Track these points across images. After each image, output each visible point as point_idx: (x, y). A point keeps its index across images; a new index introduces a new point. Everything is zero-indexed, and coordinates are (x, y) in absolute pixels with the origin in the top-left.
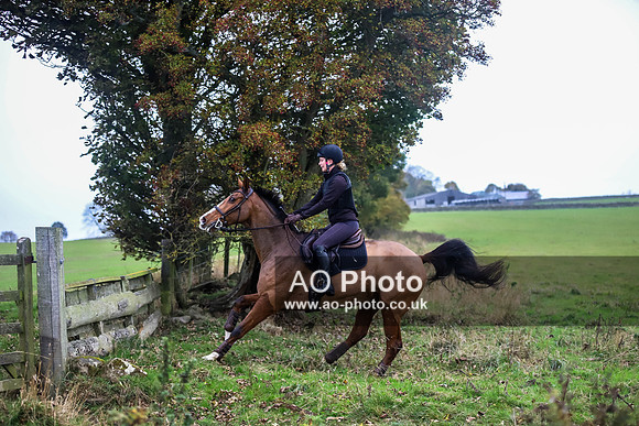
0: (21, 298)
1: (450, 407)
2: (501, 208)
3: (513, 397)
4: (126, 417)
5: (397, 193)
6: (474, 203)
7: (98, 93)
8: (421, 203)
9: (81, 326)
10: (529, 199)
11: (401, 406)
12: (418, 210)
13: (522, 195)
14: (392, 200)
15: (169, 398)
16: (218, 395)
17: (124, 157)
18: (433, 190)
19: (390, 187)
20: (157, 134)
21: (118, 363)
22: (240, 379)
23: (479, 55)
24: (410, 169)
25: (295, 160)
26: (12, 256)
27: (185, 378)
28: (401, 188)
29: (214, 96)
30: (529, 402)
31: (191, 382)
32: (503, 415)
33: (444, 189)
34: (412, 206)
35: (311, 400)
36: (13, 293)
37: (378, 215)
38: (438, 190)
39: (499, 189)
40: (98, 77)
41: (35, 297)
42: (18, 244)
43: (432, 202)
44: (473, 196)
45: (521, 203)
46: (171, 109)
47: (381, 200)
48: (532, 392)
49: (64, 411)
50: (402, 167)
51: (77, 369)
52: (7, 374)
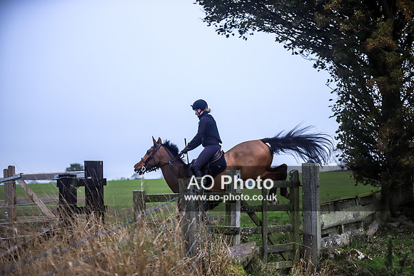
0: (292, 209)
7: (340, 77)
9: (330, 228)
17: (357, 118)
21: (353, 252)
26: (287, 182)
36: (286, 205)
40: (339, 66)
42: (290, 174)
51: (327, 255)
52: (281, 258)
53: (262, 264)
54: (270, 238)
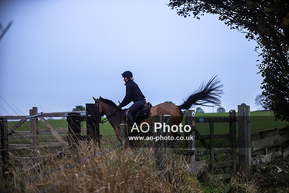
0: (231, 137)
7: (264, 45)
9: (257, 151)
17: (276, 74)
21: (274, 168)
26: (227, 118)
36: (226, 135)
40: (264, 37)
41: (237, 137)
42: (230, 113)
49: (250, 189)
51: (256, 170)
52: (224, 172)
53: (210, 176)
54: (216, 157)
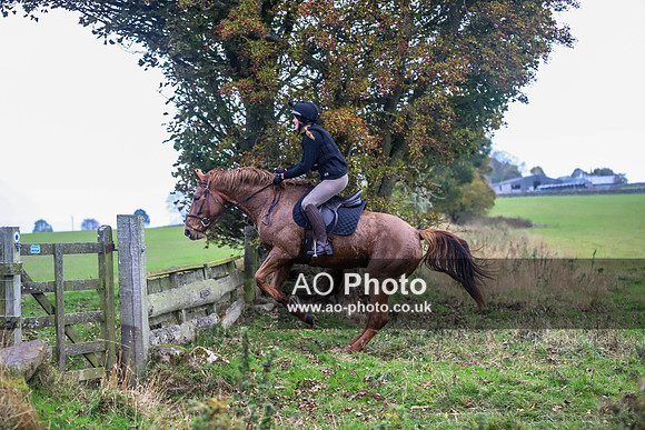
0: (102, 287)
1: (537, 397)
2: (588, 193)
3: (599, 386)
4: (207, 407)
5: (482, 178)
6: (560, 188)
7: (180, 79)
8: (507, 188)
9: (162, 315)
10: (616, 183)
11: (487, 395)
12: (503, 195)
13: (609, 180)
14: (477, 186)
15: (252, 386)
16: (301, 384)
17: (207, 144)
18: (519, 175)
19: (476, 172)
20: (239, 119)
21: (199, 352)
22: (324, 367)
23: (564, 37)
24: (495, 154)
25: (380, 145)
26: (93, 244)
27: (267, 368)
28: (486, 172)
29: (297, 81)
30: (616, 391)
31: (273, 371)
32: (590, 404)
33: (529, 174)
34: (498, 192)
35: (396, 389)
36: (94, 282)
37: (464, 200)
38: (524, 175)
39: (585, 173)
40: (179, 62)
41: (116, 286)
42: (99, 232)
43: (518, 187)
44: (559, 181)
45: (608, 188)
46: (254, 96)
47: (466, 186)
48: (620, 380)
49: (144, 400)
50: (488, 152)
51: (159, 358)
52: (88, 363)
54: (70, 332)
